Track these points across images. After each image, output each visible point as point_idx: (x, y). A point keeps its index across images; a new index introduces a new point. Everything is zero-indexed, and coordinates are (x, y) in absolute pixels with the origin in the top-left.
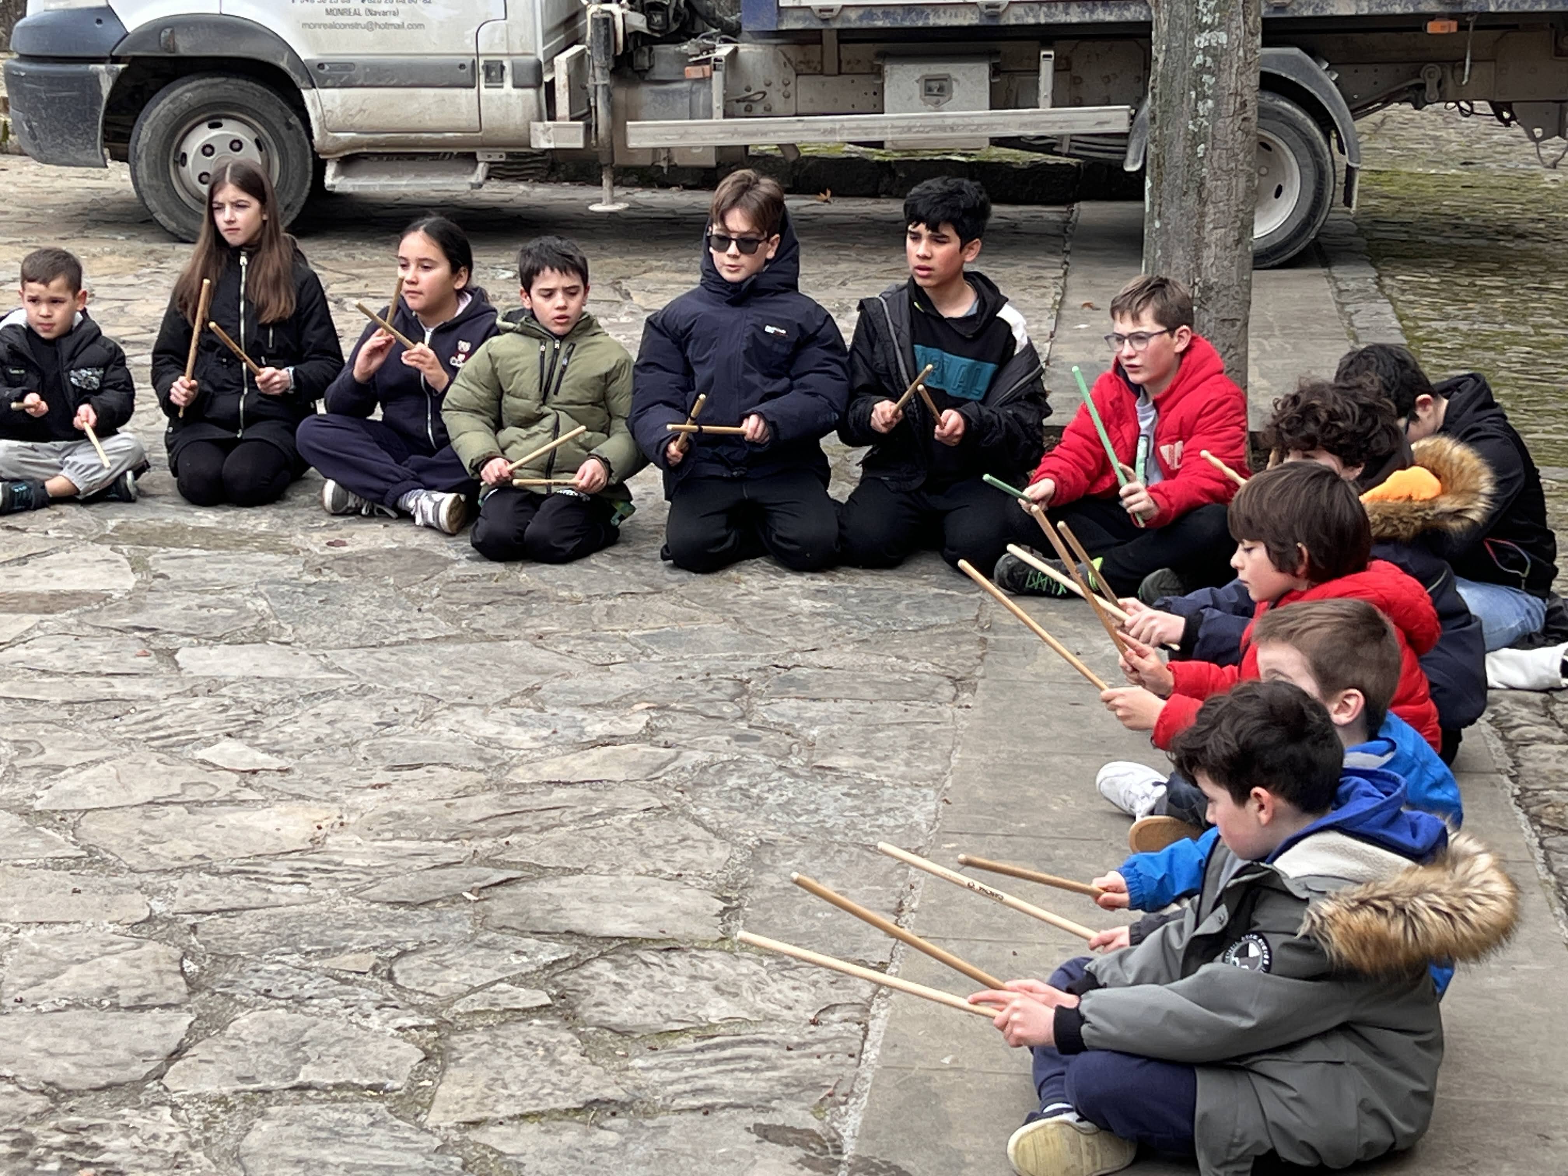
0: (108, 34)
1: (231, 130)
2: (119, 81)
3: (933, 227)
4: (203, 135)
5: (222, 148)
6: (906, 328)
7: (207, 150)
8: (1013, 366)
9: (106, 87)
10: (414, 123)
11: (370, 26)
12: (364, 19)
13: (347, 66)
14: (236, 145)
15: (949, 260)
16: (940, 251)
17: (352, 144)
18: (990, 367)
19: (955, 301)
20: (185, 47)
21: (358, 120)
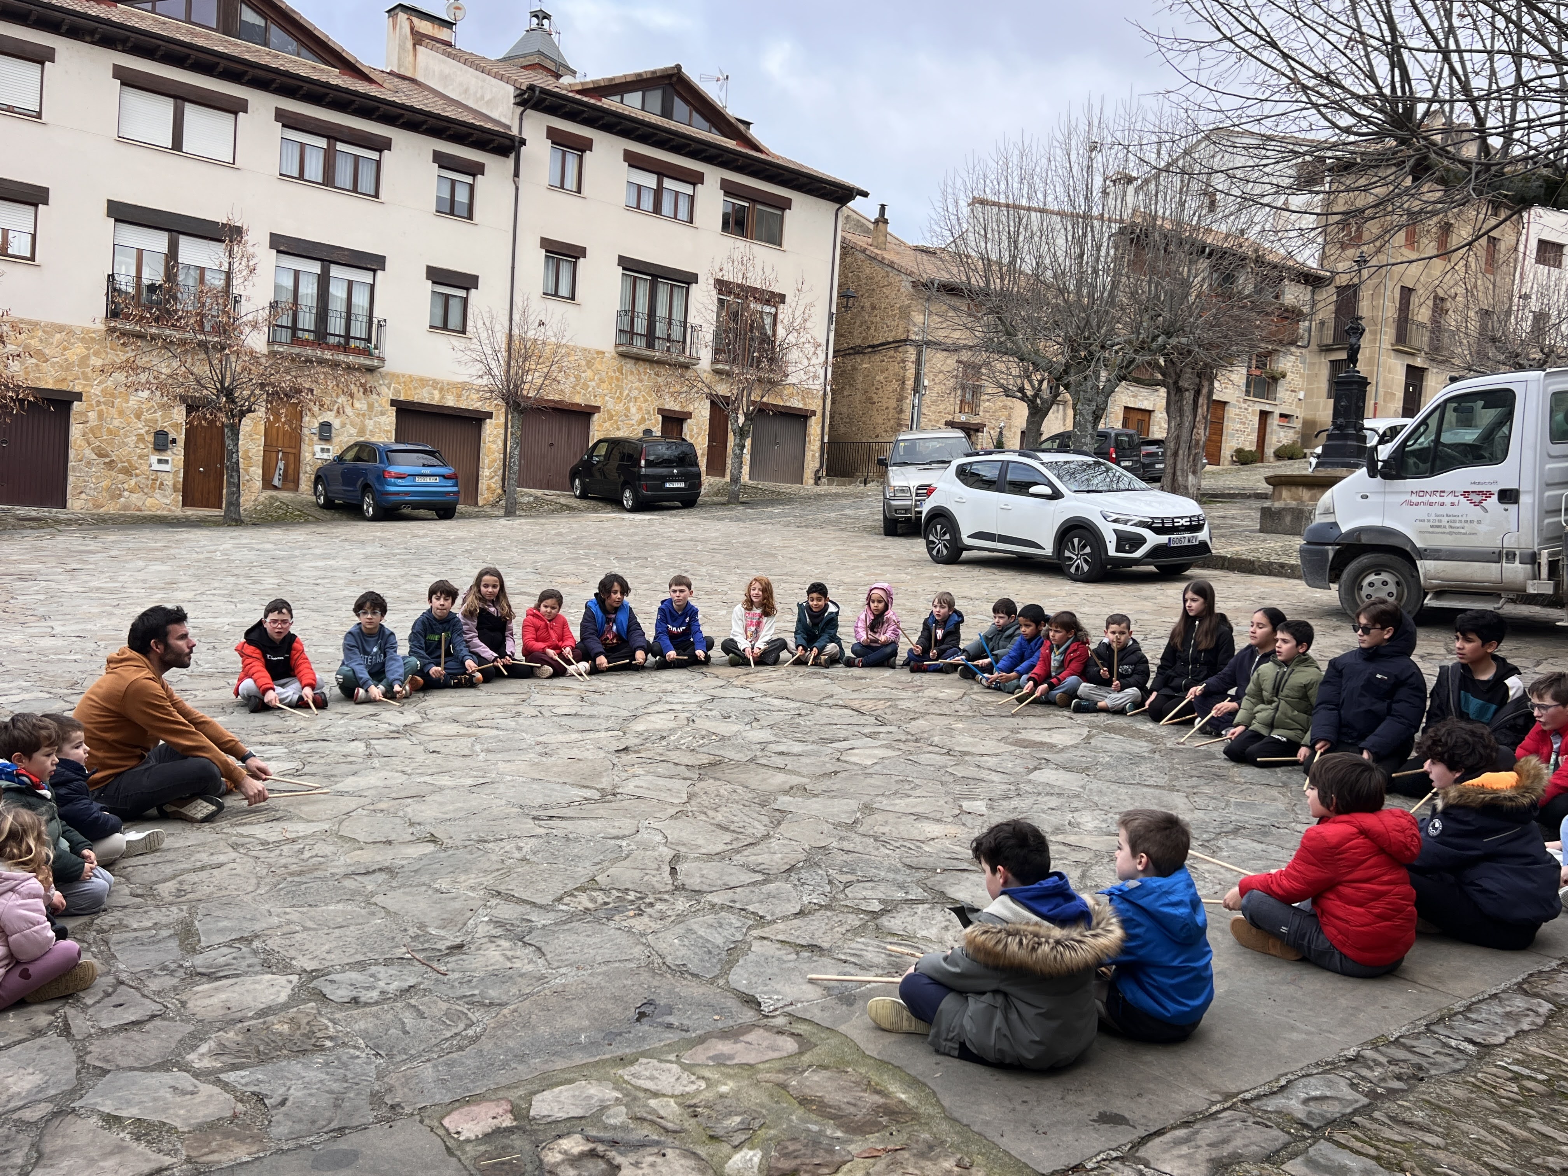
0: (1334, 533)
1: (1384, 576)
2: (1337, 554)
3: (1463, 634)
4: (1372, 578)
5: (1378, 584)
6: (1457, 682)
7: (1371, 584)
8: (1506, 709)
9: (1331, 555)
10: (1468, 578)
11: (1450, 533)
12: (1448, 530)
13: (1438, 551)
14: (1385, 583)
15: (1474, 650)
16: (1468, 646)
17: (1439, 586)
18: (1494, 707)
19: (1484, 672)
20: (1365, 540)
21: (1442, 575)
